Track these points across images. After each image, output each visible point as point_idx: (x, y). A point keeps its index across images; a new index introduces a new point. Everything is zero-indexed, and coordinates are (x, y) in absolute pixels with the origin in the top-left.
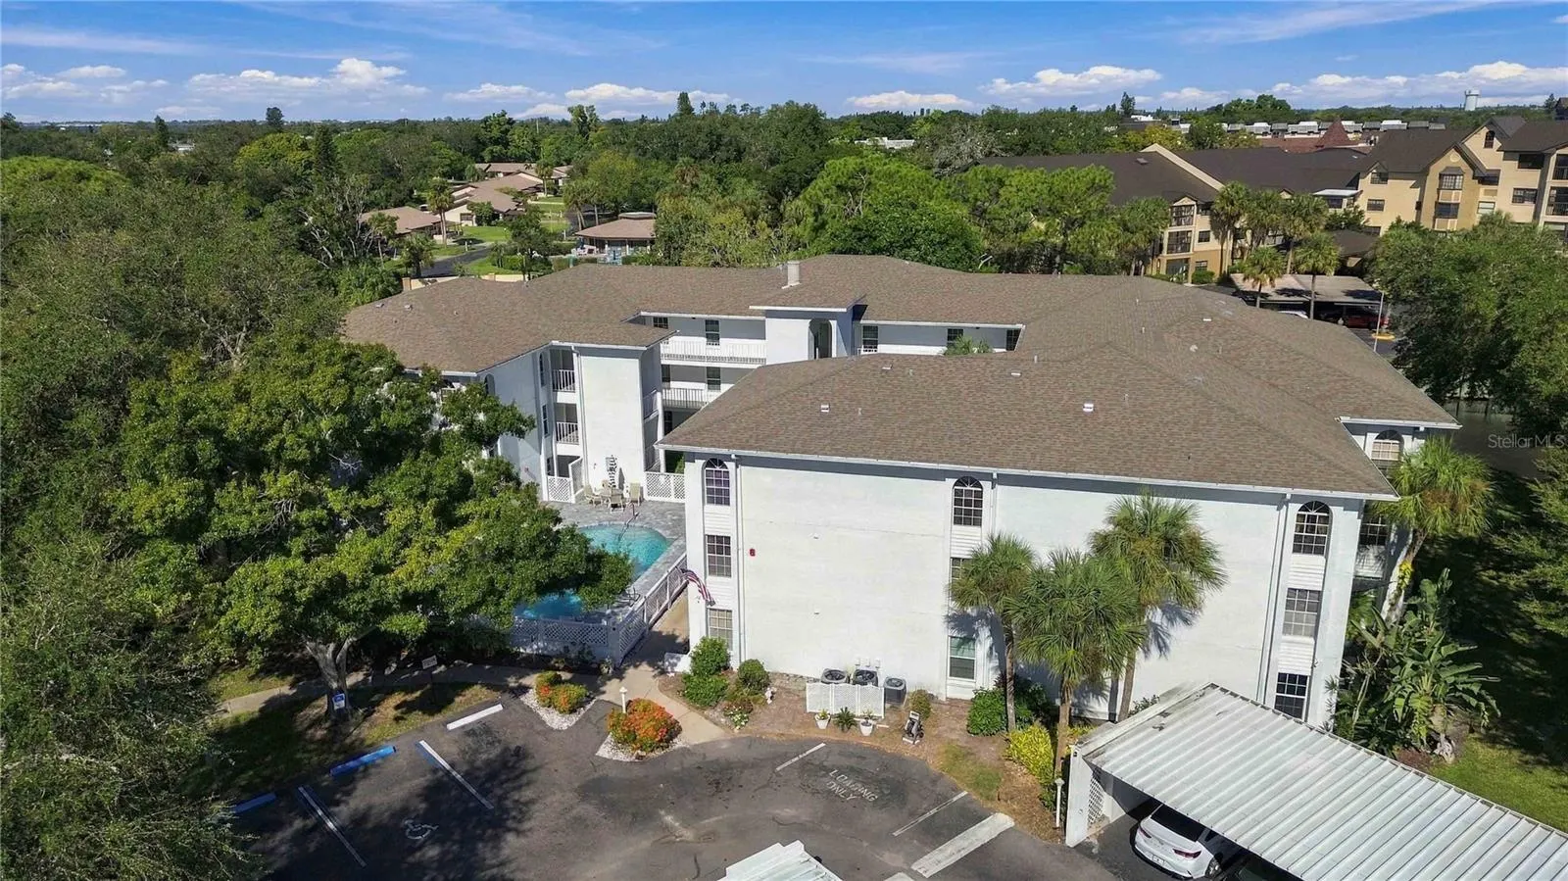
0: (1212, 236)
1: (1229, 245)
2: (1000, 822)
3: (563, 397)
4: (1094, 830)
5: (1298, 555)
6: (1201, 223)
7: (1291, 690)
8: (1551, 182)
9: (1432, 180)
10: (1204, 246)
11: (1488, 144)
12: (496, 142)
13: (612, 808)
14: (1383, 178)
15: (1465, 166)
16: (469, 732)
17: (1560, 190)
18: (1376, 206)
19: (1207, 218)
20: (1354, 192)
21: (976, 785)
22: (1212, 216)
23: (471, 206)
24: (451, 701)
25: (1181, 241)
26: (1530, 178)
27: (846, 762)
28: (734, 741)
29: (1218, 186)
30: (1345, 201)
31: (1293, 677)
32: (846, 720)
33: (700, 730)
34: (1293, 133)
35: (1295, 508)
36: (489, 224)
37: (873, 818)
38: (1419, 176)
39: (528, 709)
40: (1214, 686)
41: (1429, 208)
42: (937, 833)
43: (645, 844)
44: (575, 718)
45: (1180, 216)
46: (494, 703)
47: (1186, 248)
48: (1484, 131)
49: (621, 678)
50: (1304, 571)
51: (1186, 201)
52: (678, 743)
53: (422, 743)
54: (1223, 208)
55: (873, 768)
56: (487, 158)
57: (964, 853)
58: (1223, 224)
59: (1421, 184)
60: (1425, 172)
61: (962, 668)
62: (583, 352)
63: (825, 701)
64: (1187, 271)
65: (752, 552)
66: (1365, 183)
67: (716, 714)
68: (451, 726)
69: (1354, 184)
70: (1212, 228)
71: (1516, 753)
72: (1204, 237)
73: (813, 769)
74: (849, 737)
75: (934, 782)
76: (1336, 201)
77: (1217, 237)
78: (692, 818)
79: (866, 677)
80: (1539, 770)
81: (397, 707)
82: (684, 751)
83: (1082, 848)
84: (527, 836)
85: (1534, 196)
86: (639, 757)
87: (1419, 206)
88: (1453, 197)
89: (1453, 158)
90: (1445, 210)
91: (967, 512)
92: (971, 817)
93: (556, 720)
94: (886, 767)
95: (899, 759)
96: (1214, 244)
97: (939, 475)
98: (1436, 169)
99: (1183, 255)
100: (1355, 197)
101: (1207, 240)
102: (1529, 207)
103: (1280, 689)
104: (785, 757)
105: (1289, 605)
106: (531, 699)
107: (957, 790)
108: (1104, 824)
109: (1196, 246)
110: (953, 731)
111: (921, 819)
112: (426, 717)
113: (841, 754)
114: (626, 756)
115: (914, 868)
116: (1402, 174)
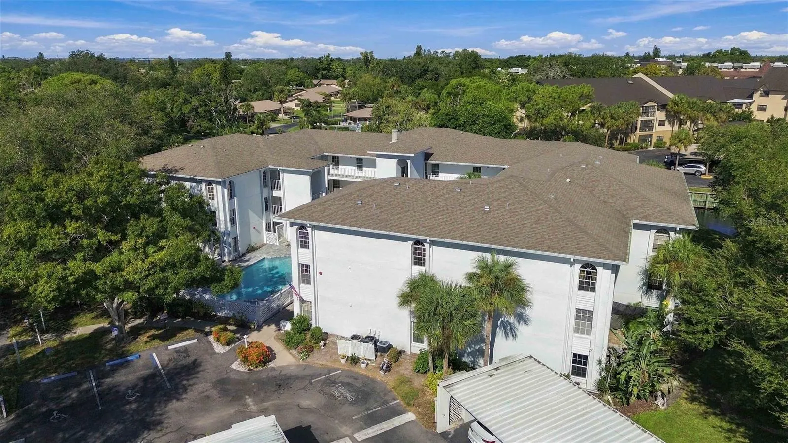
0: (667, 122)
1: (676, 128)
2: (410, 416)
3: (276, 193)
4: (452, 426)
6: (661, 115)
7: (580, 363)
10: (662, 128)
13: (224, 392)
14: (766, 93)
16: (177, 351)
18: (762, 108)
19: (664, 113)
20: (750, 101)
21: (405, 397)
22: (667, 111)
23: (300, 100)
24: (175, 335)
25: (647, 125)
27: (347, 380)
28: (299, 366)
29: (670, 95)
30: (744, 106)
31: (580, 356)
32: (354, 360)
33: (284, 359)
34: (746, 68)
35: (577, 267)
37: (347, 409)
39: (209, 342)
40: (531, 357)
42: (373, 420)
43: (232, 411)
44: (228, 348)
45: (646, 112)
46: (194, 338)
47: (651, 128)
50: (585, 300)
51: (650, 104)
52: (272, 364)
53: (154, 355)
54: (672, 108)
55: (358, 384)
57: (382, 431)
58: (673, 116)
61: (418, 338)
62: (284, 171)
63: (346, 348)
64: (651, 141)
65: (321, 273)
66: (756, 96)
67: (294, 352)
68: (170, 348)
69: (751, 97)
70: (667, 118)
71: (704, 407)
72: (662, 123)
73: (331, 382)
74: (355, 369)
75: (385, 395)
76: (740, 106)
77: (670, 123)
78: (260, 401)
79: (370, 340)
80: (712, 418)
81: (148, 337)
82: (273, 369)
83: (444, 434)
84: (182, 401)
86: (250, 370)
87: (786, 109)
91: (419, 260)
92: (396, 412)
93: (219, 348)
94: (365, 385)
95: (374, 381)
96: (667, 127)
97: (405, 240)
99: (649, 133)
100: (750, 103)
101: (664, 125)
103: (574, 362)
104: (320, 375)
105: (577, 317)
106: (211, 338)
107: (395, 399)
108: (461, 423)
109: (657, 128)
110: (406, 368)
111: (370, 412)
112: (161, 342)
113: (347, 376)
114: (243, 369)
115: (355, 436)
116: (778, 92)
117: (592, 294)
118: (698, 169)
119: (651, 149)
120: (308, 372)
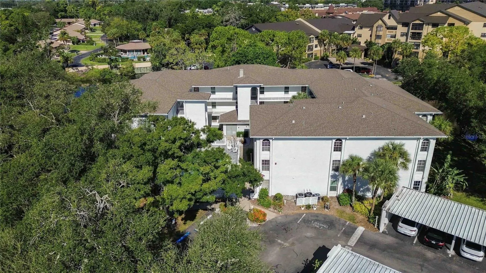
0: (318, 45)
1: (322, 48)
2: (361, 229)
3: (181, 115)
5: (421, 152)
6: (316, 42)
7: (417, 185)
8: (411, 31)
9: (374, 29)
10: (316, 49)
11: (389, 18)
12: (62, 11)
14: (361, 28)
15: (383, 25)
16: (207, 224)
17: (413, 33)
18: (360, 36)
19: (317, 41)
20: (354, 32)
21: (350, 220)
22: (319, 40)
24: (196, 216)
25: (310, 48)
26: (405, 30)
27: (314, 218)
28: (282, 216)
29: (320, 31)
30: (352, 35)
31: (417, 182)
32: (308, 207)
33: (271, 215)
34: (317, 8)
35: (421, 141)
36: (77, 44)
37: (331, 233)
38: (371, 27)
40: (404, 187)
41: (374, 37)
42: (348, 234)
43: (278, 248)
45: (310, 40)
46: (208, 215)
47: (312, 50)
48: (388, 14)
49: (239, 202)
50: (422, 156)
51: (312, 36)
52: (268, 219)
53: (196, 229)
54: (322, 38)
55: (321, 219)
56: (60, 17)
57: (358, 238)
58: (321, 42)
59: (371, 30)
60: (373, 26)
61: (333, 189)
62: (186, 102)
63: (302, 202)
64: (312, 56)
65: (276, 164)
66: (356, 29)
67: (271, 209)
68: (201, 223)
69: (353, 29)
70: (319, 43)
72: (316, 46)
73: (306, 221)
74: (310, 211)
75: (339, 221)
76: (349, 35)
77: (319, 45)
78: (286, 240)
79: (308, 195)
81: (182, 220)
82: (270, 221)
83: (384, 233)
85: (407, 35)
86: (259, 225)
87: (371, 36)
88: (381, 33)
89: (380, 22)
90: (379, 37)
91: (338, 148)
92: (354, 228)
94: (325, 218)
95: (326, 215)
96: (319, 48)
98: (376, 25)
99: (311, 52)
100: (354, 33)
101: (317, 47)
102: (405, 38)
104: (298, 219)
106: (218, 212)
107: (346, 222)
109: (315, 49)
110: (335, 205)
111: (342, 231)
112: (191, 222)
113: (311, 216)
114: (255, 225)
115: (349, 244)
116: (367, 27)
117: (427, 152)
119: (313, 61)
120: (289, 219)
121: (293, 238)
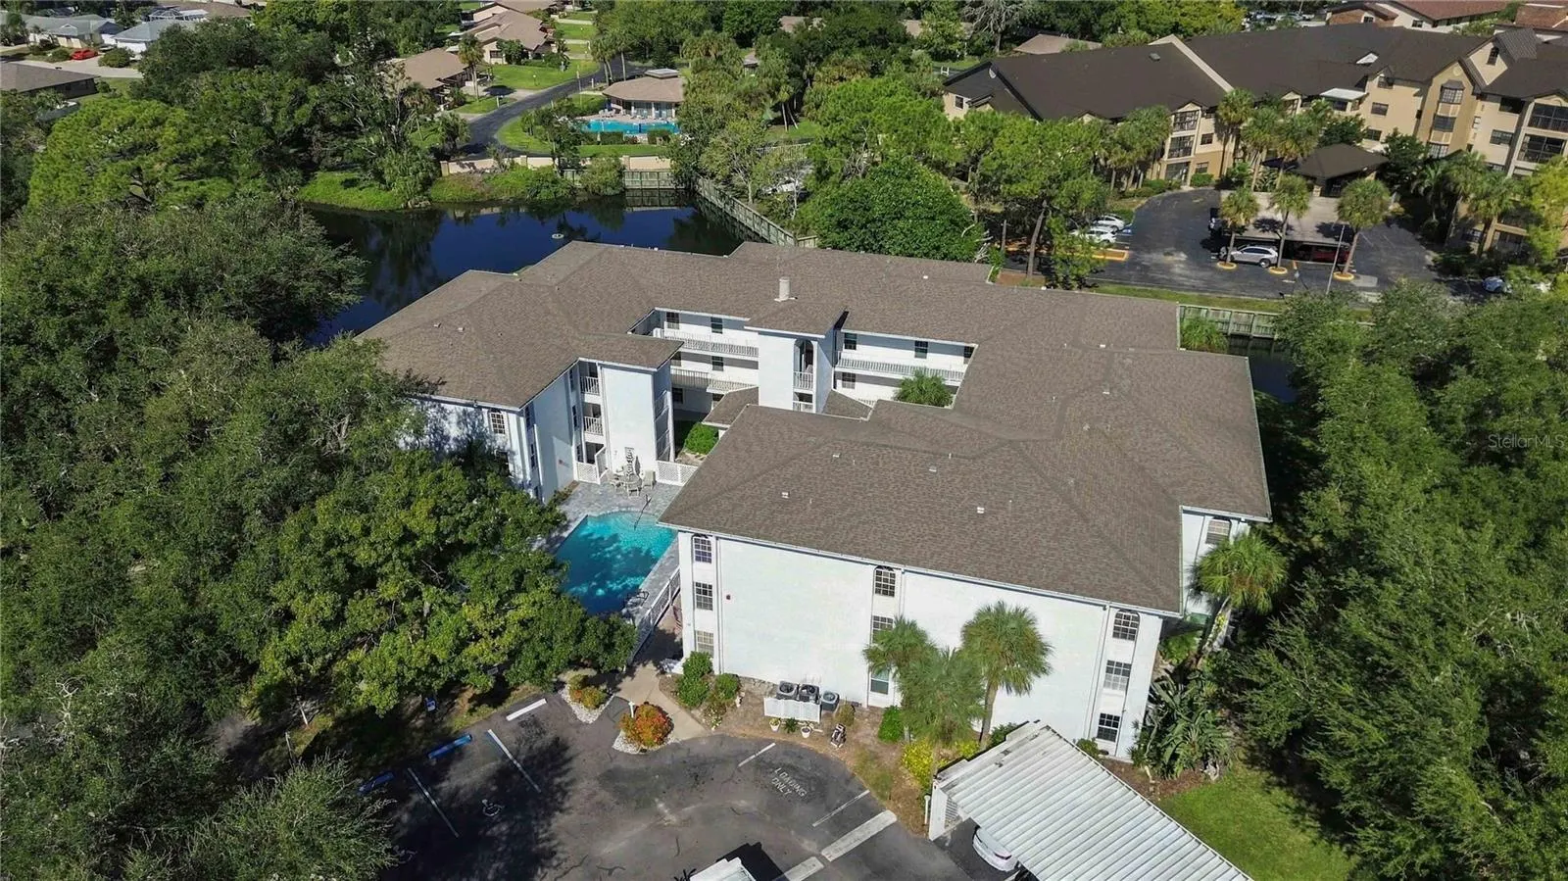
0: (1215, 137)
1: (1231, 147)
2: (887, 817)
3: (590, 398)
4: (951, 827)
5: (1116, 639)
6: (1204, 126)
7: (1108, 724)
8: (1526, 130)
9: (1434, 91)
10: (1206, 149)
11: (1492, 61)
13: (622, 795)
14: (1388, 83)
15: (1466, 81)
16: (522, 723)
18: (1380, 110)
19: (1212, 121)
20: (1360, 94)
21: (875, 786)
22: (1217, 117)
23: (500, 42)
24: (510, 694)
25: (1183, 146)
27: (788, 761)
28: (711, 737)
29: (1227, 88)
30: (1351, 103)
31: (1110, 717)
32: (791, 725)
33: (688, 727)
35: (1114, 612)
36: (519, 63)
37: (800, 810)
38: (1423, 85)
39: (563, 702)
40: (1048, 728)
41: (1427, 119)
42: (842, 826)
43: (644, 826)
44: (597, 713)
45: (1182, 122)
46: (537, 698)
47: (1187, 151)
48: (1490, 46)
49: (633, 676)
50: (1121, 650)
51: (1190, 107)
52: (672, 739)
53: (490, 731)
54: (1226, 113)
55: (806, 766)
57: (858, 843)
58: (1227, 129)
59: (1423, 94)
60: (1428, 83)
61: (879, 687)
62: (606, 367)
63: (778, 709)
64: (1186, 173)
65: (728, 597)
66: (1372, 85)
67: (698, 713)
68: (510, 718)
69: (1361, 85)
70: (1216, 131)
71: (1266, 774)
72: (1207, 140)
73: (764, 766)
74: (794, 738)
75: (848, 781)
76: (1341, 104)
77: (1220, 138)
78: (677, 806)
79: (808, 692)
80: (1276, 791)
81: (470, 701)
82: (676, 747)
83: (939, 842)
84: (569, 814)
85: (1510, 140)
86: (643, 750)
87: (1419, 115)
88: (1453, 111)
89: (1456, 72)
90: (1443, 123)
91: (885, 588)
92: (869, 812)
93: (586, 715)
94: (816, 767)
95: (825, 758)
96: (1216, 145)
97: (863, 563)
98: (1439, 80)
99: (1182, 159)
100: (1361, 100)
101: (1210, 142)
102: (1504, 149)
103: (1101, 722)
104: (746, 755)
105: (1109, 670)
106: (566, 694)
107: (862, 789)
108: (958, 822)
109: (1199, 149)
110: (867, 733)
111: (834, 813)
112: (491, 709)
113: (786, 753)
114: (631, 749)
115: (823, 853)
116: (1409, 82)
117: (1132, 642)
118: (1266, 256)
119: (1186, 188)
120: (725, 749)
121: (699, 805)
